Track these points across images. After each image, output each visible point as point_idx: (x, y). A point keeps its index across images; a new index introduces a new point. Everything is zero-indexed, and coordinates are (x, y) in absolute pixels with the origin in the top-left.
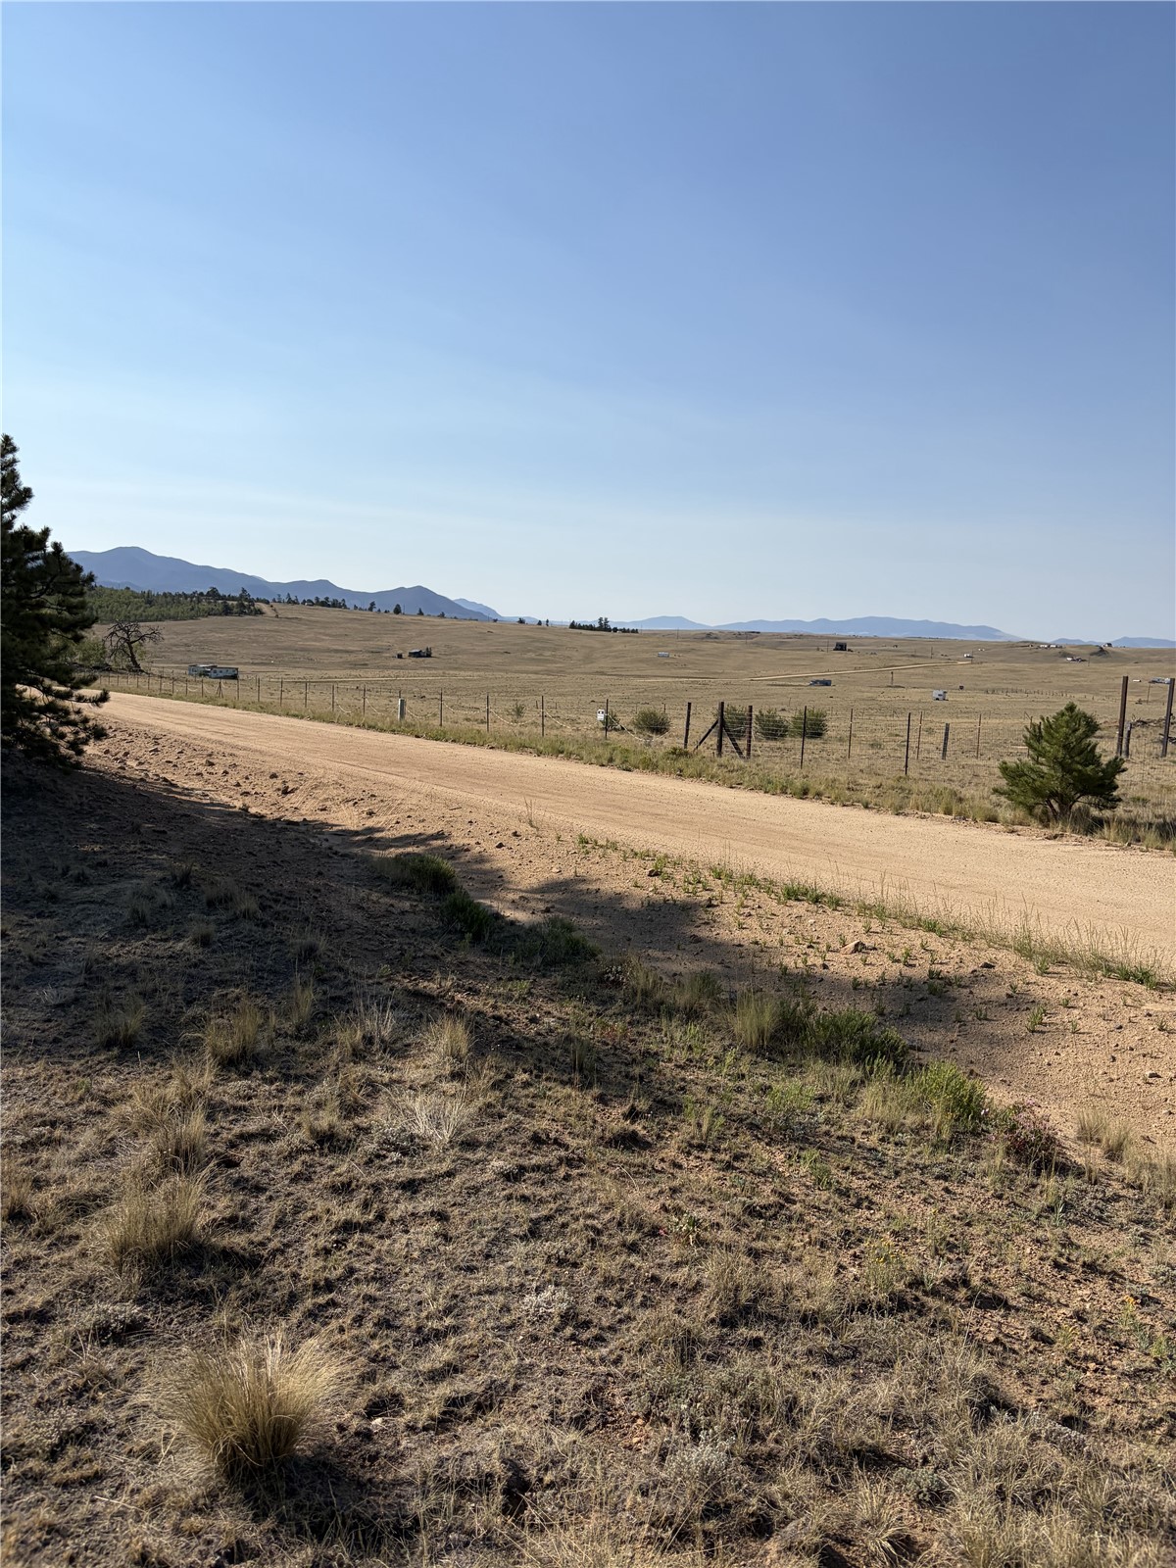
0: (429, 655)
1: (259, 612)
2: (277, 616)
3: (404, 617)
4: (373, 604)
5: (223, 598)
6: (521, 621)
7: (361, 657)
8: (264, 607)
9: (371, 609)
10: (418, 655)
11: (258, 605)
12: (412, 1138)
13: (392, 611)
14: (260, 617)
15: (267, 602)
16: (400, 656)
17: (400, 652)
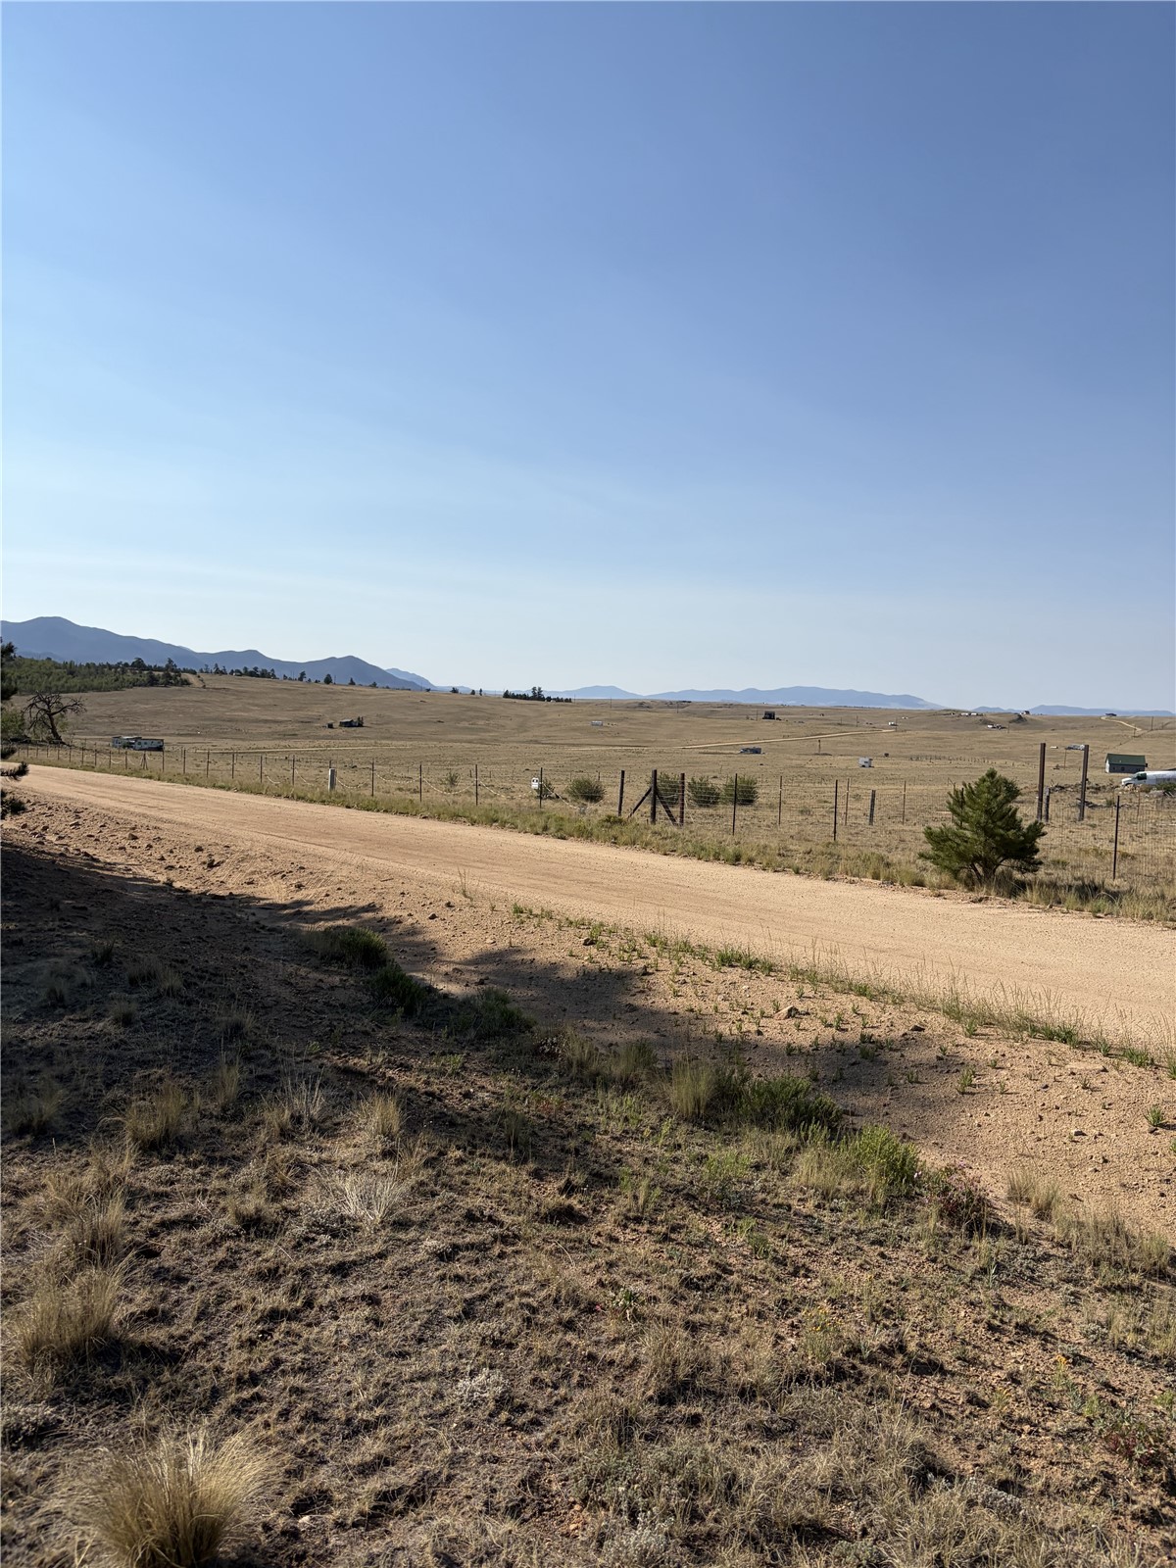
0: (360, 725)
1: (186, 683)
2: (204, 687)
3: (335, 687)
4: (303, 674)
5: (149, 668)
6: (455, 691)
7: (290, 727)
8: (191, 678)
9: (301, 679)
10: (349, 724)
11: (185, 676)
12: (342, 1219)
13: (322, 681)
14: (186, 688)
15: (194, 673)
16: (331, 726)
17: (330, 722)
